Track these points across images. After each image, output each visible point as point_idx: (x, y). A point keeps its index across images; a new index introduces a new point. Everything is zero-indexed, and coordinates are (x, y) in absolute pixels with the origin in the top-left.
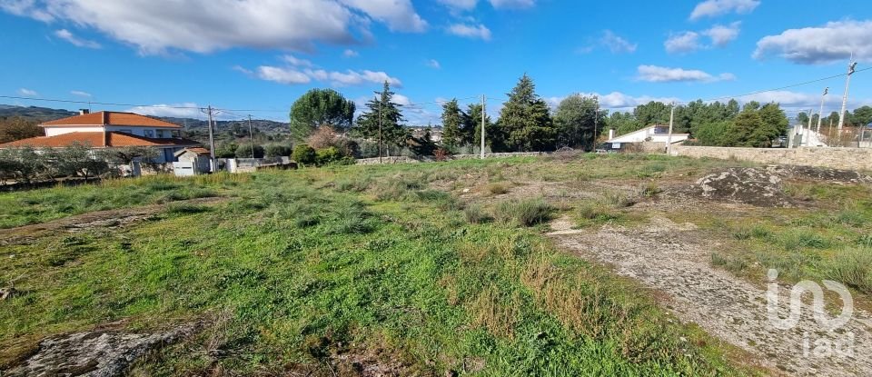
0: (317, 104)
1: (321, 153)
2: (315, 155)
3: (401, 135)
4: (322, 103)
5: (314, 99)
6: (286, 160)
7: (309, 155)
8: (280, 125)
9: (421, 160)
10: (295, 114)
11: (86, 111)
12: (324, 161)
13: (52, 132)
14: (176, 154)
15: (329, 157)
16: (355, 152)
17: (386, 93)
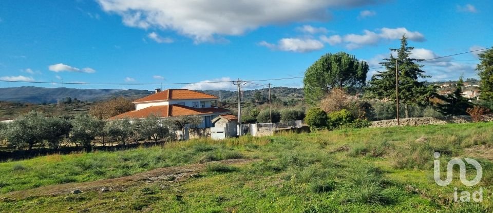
0: (329, 69)
1: (333, 116)
2: (327, 118)
3: (422, 93)
4: (335, 67)
5: (327, 64)
6: (299, 124)
7: (321, 119)
8: (294, 91)
9: (450, 120)
10: (308, 80)
11: (159, 90)
12: (336, 124)
13: (139, 107)
14: (213, 121)
15: (340, 119)
16: (368, 114)
17: (403, 49)
